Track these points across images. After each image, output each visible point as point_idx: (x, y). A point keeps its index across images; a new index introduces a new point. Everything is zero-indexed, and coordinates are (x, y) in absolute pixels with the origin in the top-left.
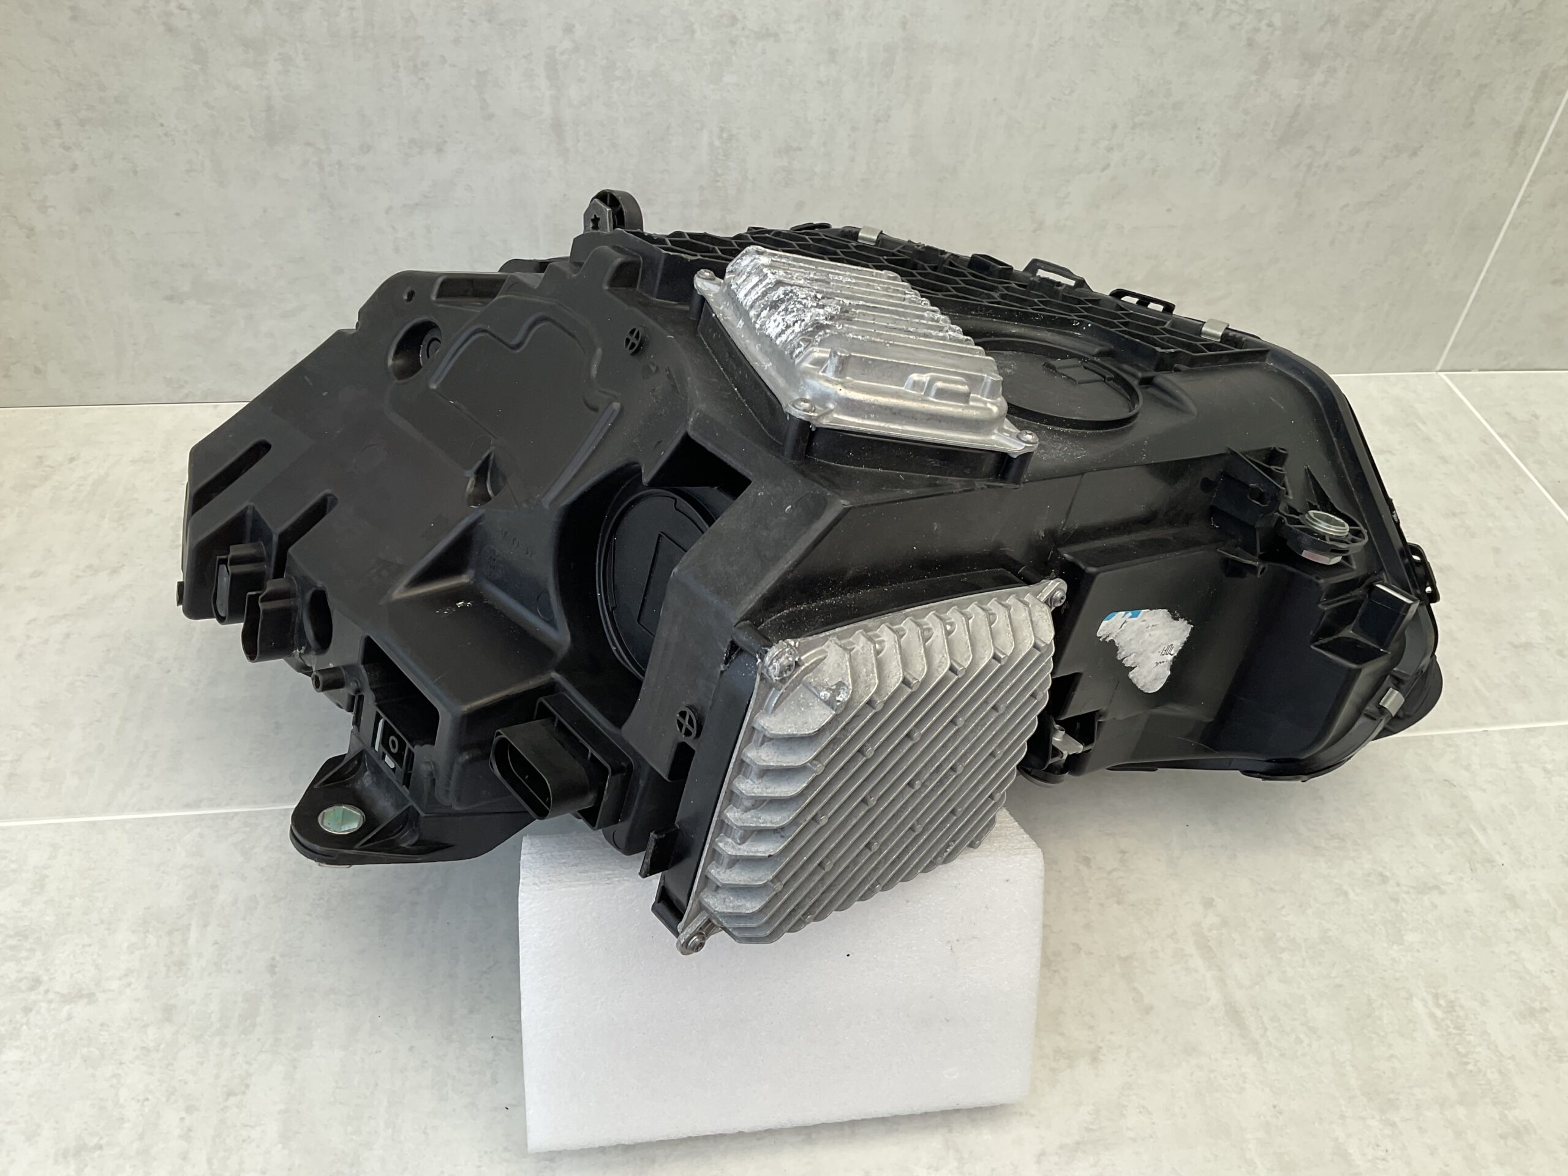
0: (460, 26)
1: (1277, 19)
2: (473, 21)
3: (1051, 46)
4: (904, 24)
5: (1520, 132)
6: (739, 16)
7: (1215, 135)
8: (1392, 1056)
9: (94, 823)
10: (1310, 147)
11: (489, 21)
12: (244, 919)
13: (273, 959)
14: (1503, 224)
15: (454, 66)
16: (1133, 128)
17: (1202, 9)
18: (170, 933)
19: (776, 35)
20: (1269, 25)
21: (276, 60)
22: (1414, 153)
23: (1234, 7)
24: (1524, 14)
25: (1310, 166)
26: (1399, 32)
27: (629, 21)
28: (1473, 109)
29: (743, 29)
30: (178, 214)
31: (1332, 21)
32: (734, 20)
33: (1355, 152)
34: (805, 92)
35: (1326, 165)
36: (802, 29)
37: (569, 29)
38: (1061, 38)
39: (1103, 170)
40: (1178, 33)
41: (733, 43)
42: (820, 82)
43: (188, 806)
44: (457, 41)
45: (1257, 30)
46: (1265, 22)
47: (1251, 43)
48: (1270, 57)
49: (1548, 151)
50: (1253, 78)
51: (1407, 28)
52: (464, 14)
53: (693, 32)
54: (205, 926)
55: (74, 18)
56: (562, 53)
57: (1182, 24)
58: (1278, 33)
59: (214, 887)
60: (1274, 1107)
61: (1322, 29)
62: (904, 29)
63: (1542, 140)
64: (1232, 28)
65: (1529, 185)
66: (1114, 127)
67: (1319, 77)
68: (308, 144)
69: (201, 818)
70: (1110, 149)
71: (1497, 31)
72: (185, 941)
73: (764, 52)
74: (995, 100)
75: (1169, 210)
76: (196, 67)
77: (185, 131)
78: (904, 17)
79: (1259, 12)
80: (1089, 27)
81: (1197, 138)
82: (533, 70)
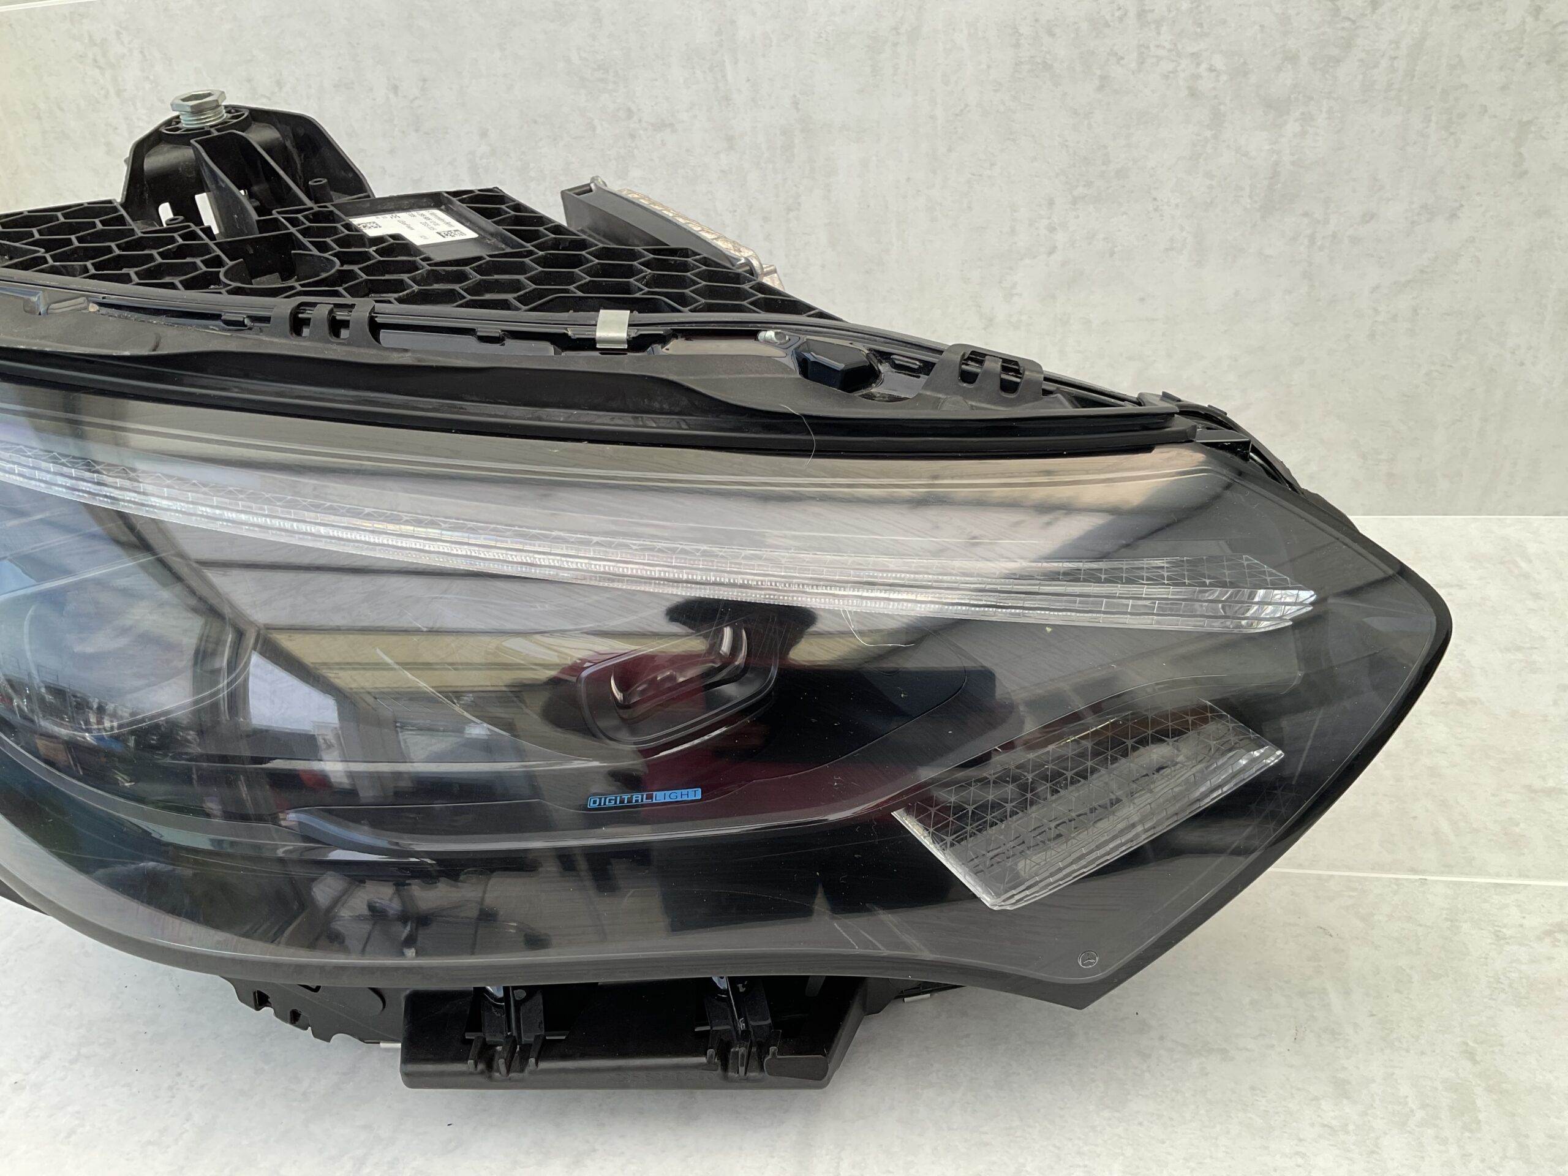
0: (394, 138)
1: (1219, 62)
2: (403, 132)
3: (957, 115)
4: (796, 104)
6: (634, 109)
7: (1177, 205)
10: (1306, 214)
11: (417, 131)
16: (1075, 201)
17: (1122, 58)
19: (672, 125)
20: (1211, 69)
22: (1453, 216)
23: (1162, 53)
24: (1555, 27)
25: (1312, 239)
26: (1384, 63)
27: (535, 122)
28: (1520, 155)
29: (640, 121)
31: (1292, 58)
32: (630, 113)
33: (1369, 217)
34: (711, 183)
35: (1334, 235)
36: (695, 117)
37: (484, 134)
38: (967, 105)
39: (1050, 253)
40: (1101, 88)
41: (633, 136)
42: (723, 171)
44: (392, 152)
46: (1204, 66)
47: (1193, 93)
48: (1222, 107)
50: (1208, 133)
51: (1394, 58)
52: (396, 126)
53: (594, 129)
55: (108, 153)
56: (481, 158)
57: (1103, 78)
58: (1224, 78)
61: (1279, 69)
62: (797, 109)
64: (1166, 77)
66: (1051, 203)
67: (1292, 127)
70: (1052, 229)
71: (1522, 52)
73: (663, 143)
74: (908, 179)
75: (1142, 300)
78: (795, 96)
79: (1194, 55)
80: (996, 91)
81: (1156, 210)
82: (458, 175)
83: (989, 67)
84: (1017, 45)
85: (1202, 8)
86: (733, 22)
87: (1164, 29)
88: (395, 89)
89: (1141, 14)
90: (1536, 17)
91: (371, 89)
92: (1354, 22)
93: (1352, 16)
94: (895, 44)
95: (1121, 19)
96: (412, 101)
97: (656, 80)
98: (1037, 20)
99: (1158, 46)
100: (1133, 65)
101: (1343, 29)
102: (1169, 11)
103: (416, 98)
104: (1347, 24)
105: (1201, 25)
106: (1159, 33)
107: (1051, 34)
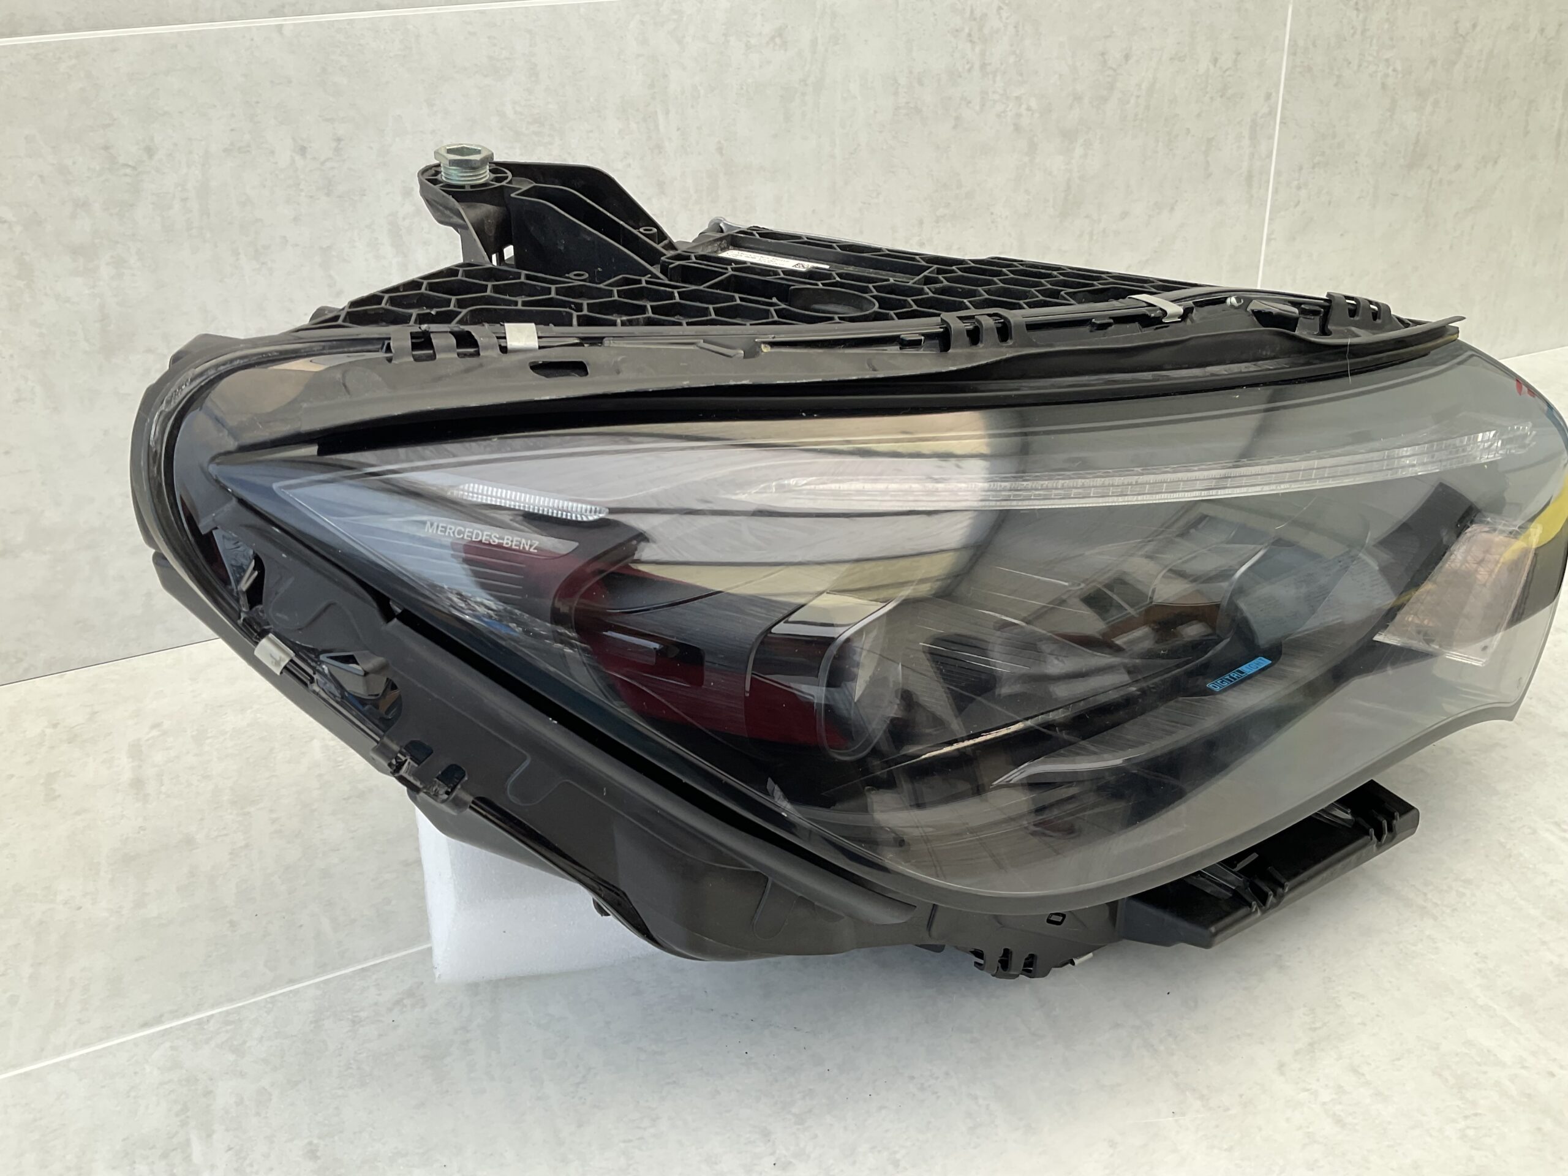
0: (298, 204)
1: (1033, 103)
2: (311, 197)
3: (852, 154)
4: (720, 150)
5: (1250, 177)
7: (1007, 217)
8: (1552, 881)
9: (27, 1075)
10: (1087, 216)
11: (328, 195)
12: (258, 1114)
13: (310, 1143)
14: (1259, 261)
15: (297, 245)
17: (970, 102)
18: (165, 1156)
20: (1029, 109)
21: (108, 264)
22: (1172, 209)
23: (996, 97)
25: (1091, 234)
26: (1133, 101)
28: (1208, 162)
30: (7, 453)
31: (1078, 98)
33: (1125, 215)
35: (1104, 231)
36: (629, 165)
38: (859, 145)
40: (955, 127)
43: (146, 1025)
44: (296, 219)
45: (1019, 115)
46: (1024, 106)
47: (1017, 128)
48: (1035, 138)
49: (1276, 191)
50: (1026, 159)
51: (1138, 97)
52: (302, 190)
54: (209, 1136)
56: (404, 219)
57: (957, 118)
58: (1037, 115)
59: (208, 1093)
60: (1476, 954)
61: (1071, 107)
62: (721, 154)
63: (1268, 182)
64: (999, 116)
65: (1269, 224)
66: (921, 223)
67: (1079, 151)
68: (149, 351)
69: (165, 1032)
71: (1208, 90)
72: (187, 1158)
74: (814, 211)
76: (21, 284)
77: (12, 356)
78: (719, 142)
79: (1018, 98)
80: (881, 132)
81: (993, 222)
82: (377, 239)
83: (875, 112)
84: (896, 94)
85: (1022, 61)
86: (665, 76)
87: (998, 78)
88: (303, 150)
89: (983, 66)
90: (1215, 65)
91: (273, 152)
92: (1115, 70)
93: (1114, 66)
94: (804, 94)
95: (969, 70)
96: (323, 163)
97: (591, 131)
98: (911, 72)
99: (994, 92)
100: (977, 108)
101: (1109, 76)
102: (1002, 64)
103: (328, 159)
104: (1111, 72)
105: (1021, 75)
106: (994, 82)
107: (921, 83)
